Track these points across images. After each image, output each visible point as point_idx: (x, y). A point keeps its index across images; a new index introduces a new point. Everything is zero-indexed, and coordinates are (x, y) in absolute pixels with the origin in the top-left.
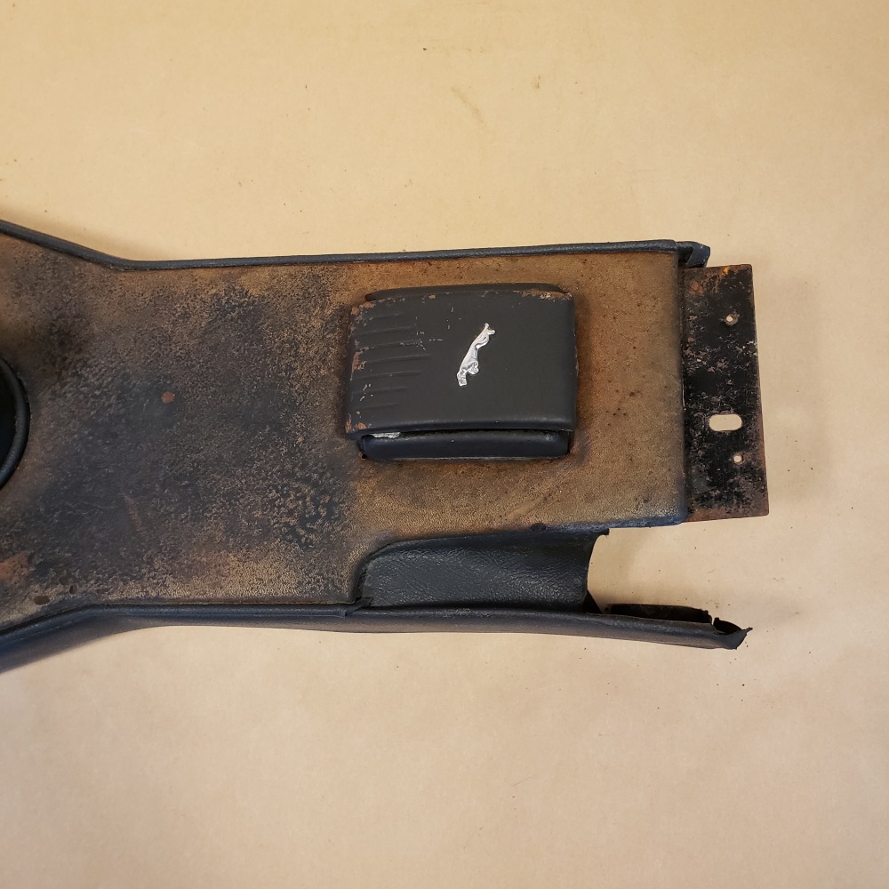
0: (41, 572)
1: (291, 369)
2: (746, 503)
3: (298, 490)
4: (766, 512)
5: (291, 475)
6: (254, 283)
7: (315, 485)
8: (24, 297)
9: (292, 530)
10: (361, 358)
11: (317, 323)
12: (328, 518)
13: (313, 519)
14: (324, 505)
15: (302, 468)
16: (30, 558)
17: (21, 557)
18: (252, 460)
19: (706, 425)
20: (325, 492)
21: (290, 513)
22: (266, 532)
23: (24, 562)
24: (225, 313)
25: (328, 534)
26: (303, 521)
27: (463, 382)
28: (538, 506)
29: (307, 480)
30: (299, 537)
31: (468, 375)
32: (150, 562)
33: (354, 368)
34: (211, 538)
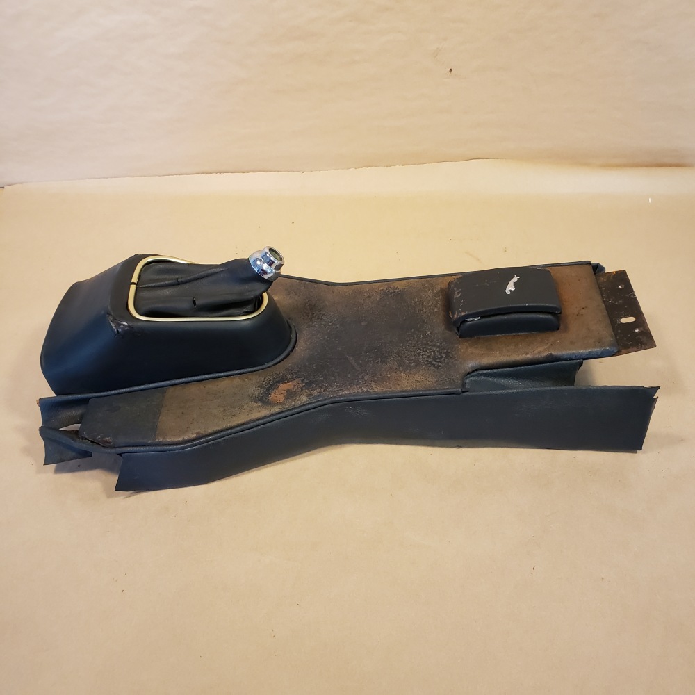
0: (309, 385)
1: (420, 310)
2: (645, 344)
3: (430, 349)
4: (655, 346)
5: (427, 344)
6: (400, 286)
7: (438, 347)
8: (291, 295)
9: (430, 363)
10: (458, 293)
11: (431, 295)
12: (447, 357)
13: (440, 358)
14: (444, 353)
15: (432, 341)
16: (303, 381)
17: (299, 380)
18: (408, 341)
19: (620, 321)
20: (444, 349)
21: (428, 357)
22: (418, 364)
23: (300, 382)
24: (388, 295)
25: (448, 363)
26: (435, 359)
27: (508, 293)
28: (548, 348)
29: (434, 346)
30: (434, 365)
31: (510, 291)
32: (363, 378)
33: (455, 297)
34: (391, 368)
